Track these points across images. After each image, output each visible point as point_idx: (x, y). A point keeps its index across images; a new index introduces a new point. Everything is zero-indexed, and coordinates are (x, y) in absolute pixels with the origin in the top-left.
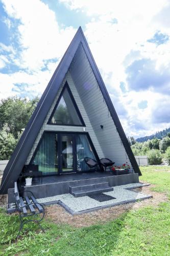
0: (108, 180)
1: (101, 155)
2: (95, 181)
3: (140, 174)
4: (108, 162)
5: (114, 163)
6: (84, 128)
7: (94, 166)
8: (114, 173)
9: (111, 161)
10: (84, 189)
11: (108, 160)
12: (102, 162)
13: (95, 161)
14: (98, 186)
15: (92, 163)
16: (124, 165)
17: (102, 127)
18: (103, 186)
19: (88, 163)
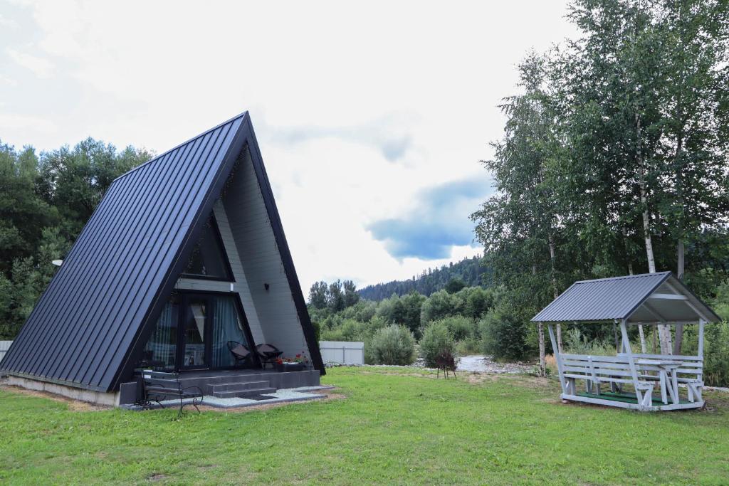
0: (269, 378)
1: (259, 338)
2: (248, 379)
3: (323, 373)
4: (271, 350)
5: (282, 353)
6: (232, 285)
7: (244, 358)
8: (280, 368)
9: (276, 349)
10: (232, 388)
11: (273, 347)
12: (261, 351)
13: (247, 349)
14: (253, 386)
15: (241, 351)
16: (298, 356)
17: (267, 287)
18: (261, 385)
19: (235, 351)
